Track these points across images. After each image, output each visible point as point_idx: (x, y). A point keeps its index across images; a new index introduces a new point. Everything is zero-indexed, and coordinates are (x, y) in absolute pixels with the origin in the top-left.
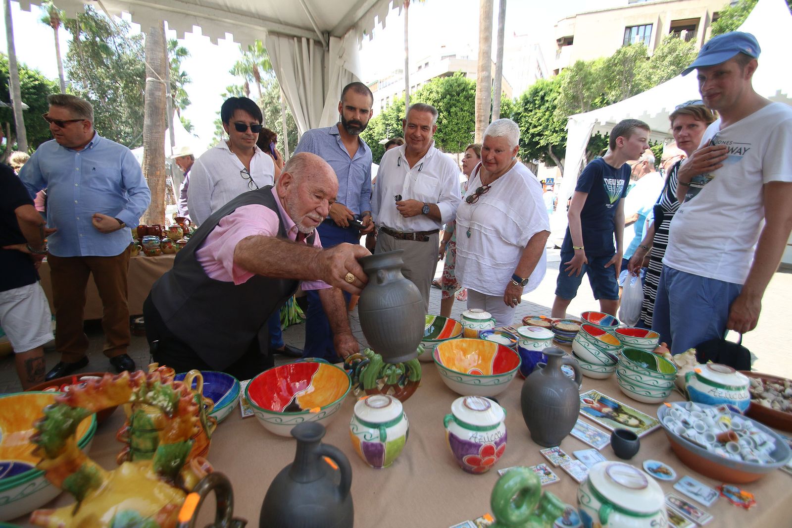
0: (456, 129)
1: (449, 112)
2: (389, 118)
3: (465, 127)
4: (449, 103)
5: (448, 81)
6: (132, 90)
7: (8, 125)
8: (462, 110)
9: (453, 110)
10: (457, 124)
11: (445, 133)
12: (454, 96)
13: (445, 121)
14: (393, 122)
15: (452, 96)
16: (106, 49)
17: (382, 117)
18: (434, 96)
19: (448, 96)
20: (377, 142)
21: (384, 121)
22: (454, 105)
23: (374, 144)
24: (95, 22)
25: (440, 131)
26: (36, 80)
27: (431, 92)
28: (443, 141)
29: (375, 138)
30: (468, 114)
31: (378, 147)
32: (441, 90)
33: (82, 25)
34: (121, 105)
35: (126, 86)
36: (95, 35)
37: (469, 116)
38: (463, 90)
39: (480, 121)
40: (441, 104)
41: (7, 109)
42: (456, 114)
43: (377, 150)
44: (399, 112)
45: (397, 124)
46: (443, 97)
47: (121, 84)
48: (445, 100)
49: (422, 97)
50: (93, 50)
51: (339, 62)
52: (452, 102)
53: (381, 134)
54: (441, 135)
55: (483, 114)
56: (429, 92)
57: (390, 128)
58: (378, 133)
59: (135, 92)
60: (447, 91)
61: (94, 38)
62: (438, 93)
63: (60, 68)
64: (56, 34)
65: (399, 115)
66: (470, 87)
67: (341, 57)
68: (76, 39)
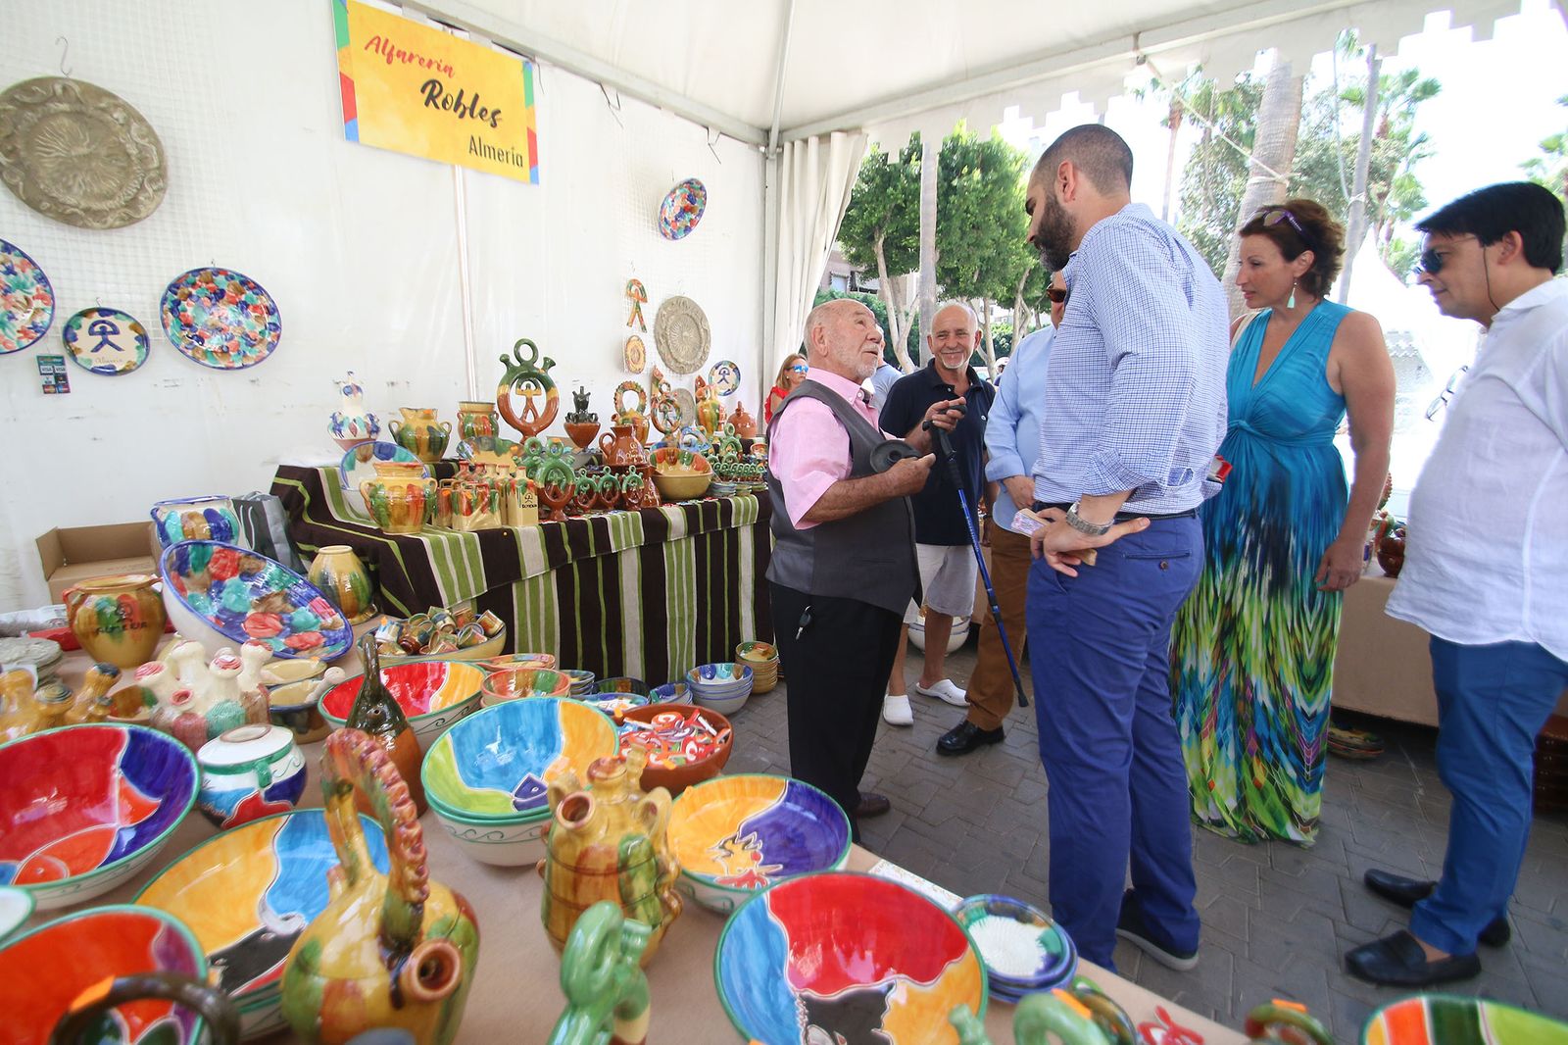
24: (1245, 93)
33: (1221, 108)
61: (1236, 122)
64: (1175, 138)
68: (1206, 137)
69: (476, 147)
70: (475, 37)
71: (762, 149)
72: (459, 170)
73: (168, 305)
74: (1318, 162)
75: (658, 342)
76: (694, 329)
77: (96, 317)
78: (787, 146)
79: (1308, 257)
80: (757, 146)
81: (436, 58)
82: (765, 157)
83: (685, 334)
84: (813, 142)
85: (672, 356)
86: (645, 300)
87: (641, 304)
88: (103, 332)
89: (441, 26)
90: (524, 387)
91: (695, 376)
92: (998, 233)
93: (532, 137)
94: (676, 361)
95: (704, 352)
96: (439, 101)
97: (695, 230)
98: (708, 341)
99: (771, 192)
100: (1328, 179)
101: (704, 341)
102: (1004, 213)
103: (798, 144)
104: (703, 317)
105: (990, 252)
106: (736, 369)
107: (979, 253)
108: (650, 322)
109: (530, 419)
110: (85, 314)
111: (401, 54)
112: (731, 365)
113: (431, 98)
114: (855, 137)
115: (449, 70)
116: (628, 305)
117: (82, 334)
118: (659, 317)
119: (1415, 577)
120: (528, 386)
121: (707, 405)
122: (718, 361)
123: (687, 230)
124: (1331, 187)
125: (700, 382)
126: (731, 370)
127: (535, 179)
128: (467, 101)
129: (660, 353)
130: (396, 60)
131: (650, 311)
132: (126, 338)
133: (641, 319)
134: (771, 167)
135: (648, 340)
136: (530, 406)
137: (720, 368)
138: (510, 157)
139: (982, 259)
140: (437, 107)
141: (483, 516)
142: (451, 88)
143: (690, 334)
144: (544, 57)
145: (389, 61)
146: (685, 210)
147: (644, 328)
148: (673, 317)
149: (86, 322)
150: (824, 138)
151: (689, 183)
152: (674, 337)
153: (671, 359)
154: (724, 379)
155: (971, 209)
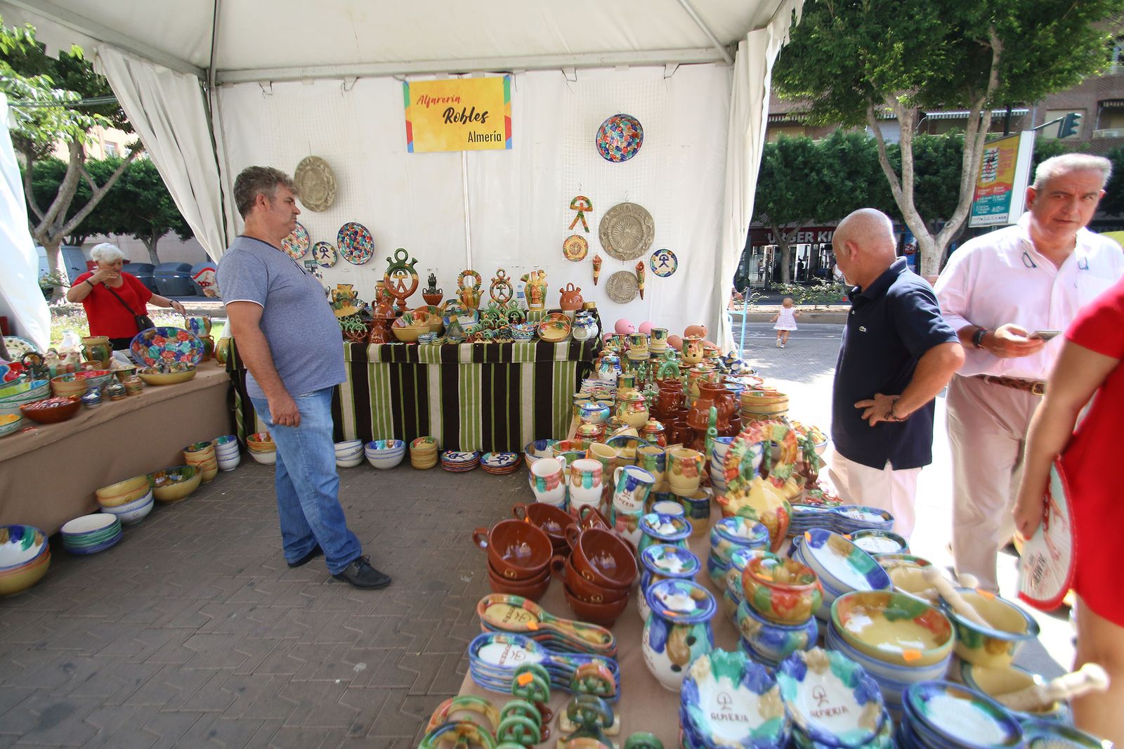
69: (473, 137)
70: (475, 74)
72: (464, 152)
73: (340, 239)
75: (601, 239)
76: (637, 226)
77: (321, 245)
81: (451, 95)
83: (627, 230)
86: (589, 209)
87: (585, 213)
88: (324, 251)
89: (456, 76)
90: (398, 274)
91: (637, 261)
93: (508, 121)
94: (616, 251)
95: (645, 244)
96: (452, 119)
97: (641, 151)
101: (645, 236)
104: (647, 216)
106: (673, 256)
108: (593, 225)
109: (401, 290)
110: (318, 244)
111: (434, 101)
112: (669, 252)
113: (449, 118)
115: (458, 99)
116: (571, 214)
117: (318, 251)
118: (603, 221)
120: (400, 273)
122: (658, 250)
123: (635, 151)
125: (640, 267)
126: (670, 256)
127: (509, 146)
128: (467, 113)
129: (602, 245)
130: (431, 104)
131: (593, 219)
132: (330, 253)
133: (584, 223)
135: (592, 238)
136: (401, 284)
137: (660, 255)
138: (493, 137)
140: (451, 122)
142: (458, 109)
143: (633, 231)
144: (516, 69)
145: (428, 107)
147: (587, 230)
148: (615, 219)
149: (318, 247)
152: (616, 233)
153: (613, 249)
154: (664, 263)
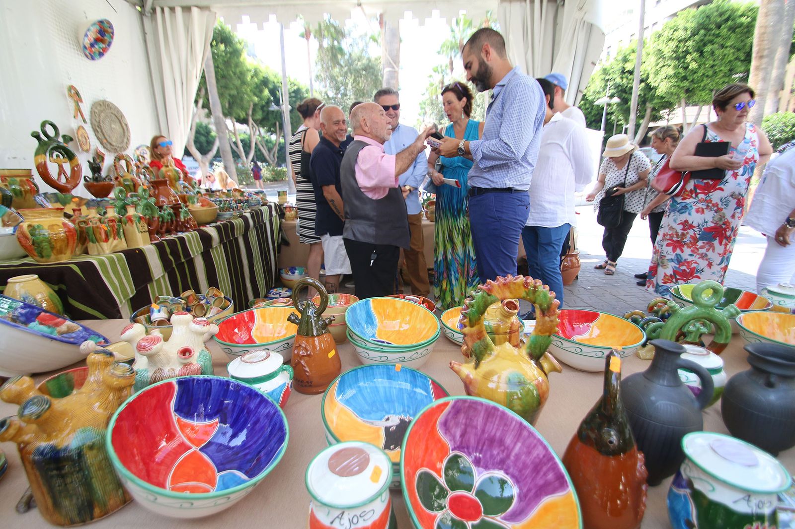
0: (710, 73)
1: (702, 53)
2: (611, 71)
3: (725, 69)
4: (702, 40)
5: (704, 12)
6: (358, 84)
7: (278, 124)
8: (722, 46)
9: (708, 48)
10: (712, 66)
11: (692, 81)
12: (711, 29)
13: (693, 65)
14: (615, 76)
15: (708, 30)
16: (341, 50)
17: (601, 72)
18: (681, 34)
19: (702, 32)
20: (592, 102)
21: (603, 77)
22: (711, 42)
23: (587, 106)
24: (335, 28)
25: (685, 78)
26: (295, 85)
27: (675, 31)
28: (687, 91)
29: (590, 98)
30: (732, 51)
31: (592, 109)
32: (692, 25)
33: (326, 33)
34: (350, 99)
35: (355, 80)
36: (334, 39)
37: (734, 53)
38: (727, 20)
39: (761, 57)
40: (690, 43)
41: (278, 111)
42: (712, 53)
43: (590, 113)
44: (626, 62)
45: (622, 78)
46: (694, 34)
47: (350, 81)
48: (697, 38)
49: (661, 38)
50: (332, 53)
51: (578, 15)
52: (707, 38)
53: (599, 93)
54: (686, 84)
55: (766, 47)
56: (672, 30)
57: (612, 83)
58: (594, 92)
59: (360, 85)
60: (701, 24)
61: (333, 42)
62: (686, 29)
63: (310, 72)
64: (308, 44)
65: (625, 66)
66: (739, 13)
67: (581, 9)
68: (321, 46)
71: (139, 8)
74: (368, 65)
75: (95, 131)
76: (118, 124)
78: (158, 10)
79: (465, 99)
80: (134, 5)
82: (142, 14)
83: (113, 126)
84: (179, 10)
85: (107, 141)
86: (81, 101)
87: (80, 104)
90: (55, 156)
92: (237, 82)
94: (111, 144)
95: (127, 139)
97: (107, 55)
98: (128, 130)
99: (149, 37)
100: (373, 74)
101: (126, 132)
102: (238, 71)
103: (167, 10)
104: (122, 116)
105: (234, 92)
107: (227, 92)
108: (87, 117)
109: (63, 180)
114: (206, 13)
116: (72, 104)
118: (92, 113)
119: (533, 211)
120: (57, 156)
121: (169, 170)
122: (137, 145)
123: (101, 54)
124: (374, 78)
129: (98, 138)
131: (86, 108)
133: (82, 115)
134: (147, 22)
135: (88, 128)
136: (61, 171)
137: (140, 149)
139: (230, 95)
141: (115, 242)
143: (116, 126)
146: (97, 40)
147: (84, 121)
148: (102, 114)
150: (187, 9)
151: (101, 22)
152: (106, 127)
153: (107, 143)
155: (220, 66)
